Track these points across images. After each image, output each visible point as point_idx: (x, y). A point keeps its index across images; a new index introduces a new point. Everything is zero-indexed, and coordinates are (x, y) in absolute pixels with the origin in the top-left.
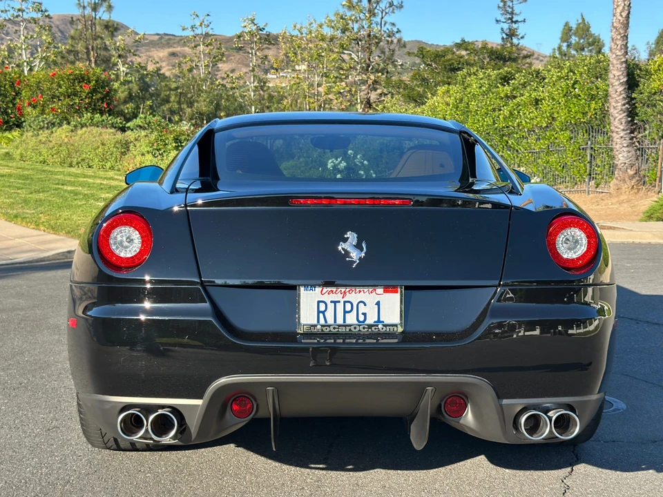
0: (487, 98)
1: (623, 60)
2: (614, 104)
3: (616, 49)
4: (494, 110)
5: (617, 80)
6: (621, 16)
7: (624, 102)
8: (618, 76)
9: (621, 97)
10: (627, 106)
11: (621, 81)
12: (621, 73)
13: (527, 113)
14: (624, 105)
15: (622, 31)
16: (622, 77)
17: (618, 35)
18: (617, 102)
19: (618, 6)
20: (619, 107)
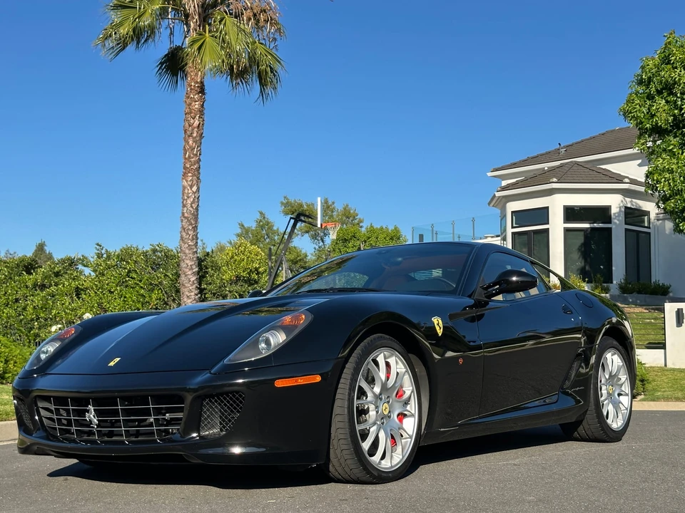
0: (7, 286)
1: (195, 250)
2: (187, 293)
3: (189, 239)
4: (17, 300)
5: (190, 270)
6: (192, 207)
7: (196, 292)
8: (191, 266)
9: (194, 287)
10: (199, 295)
11: (194, 271)
12: (193, 263)
13: (67, 304)
14: (197, 295)
15: (193, 222)
16: (194, 267)
17: (189, 225)
18: (190, 291)
19: (188, 197)
20: (193, 297)
